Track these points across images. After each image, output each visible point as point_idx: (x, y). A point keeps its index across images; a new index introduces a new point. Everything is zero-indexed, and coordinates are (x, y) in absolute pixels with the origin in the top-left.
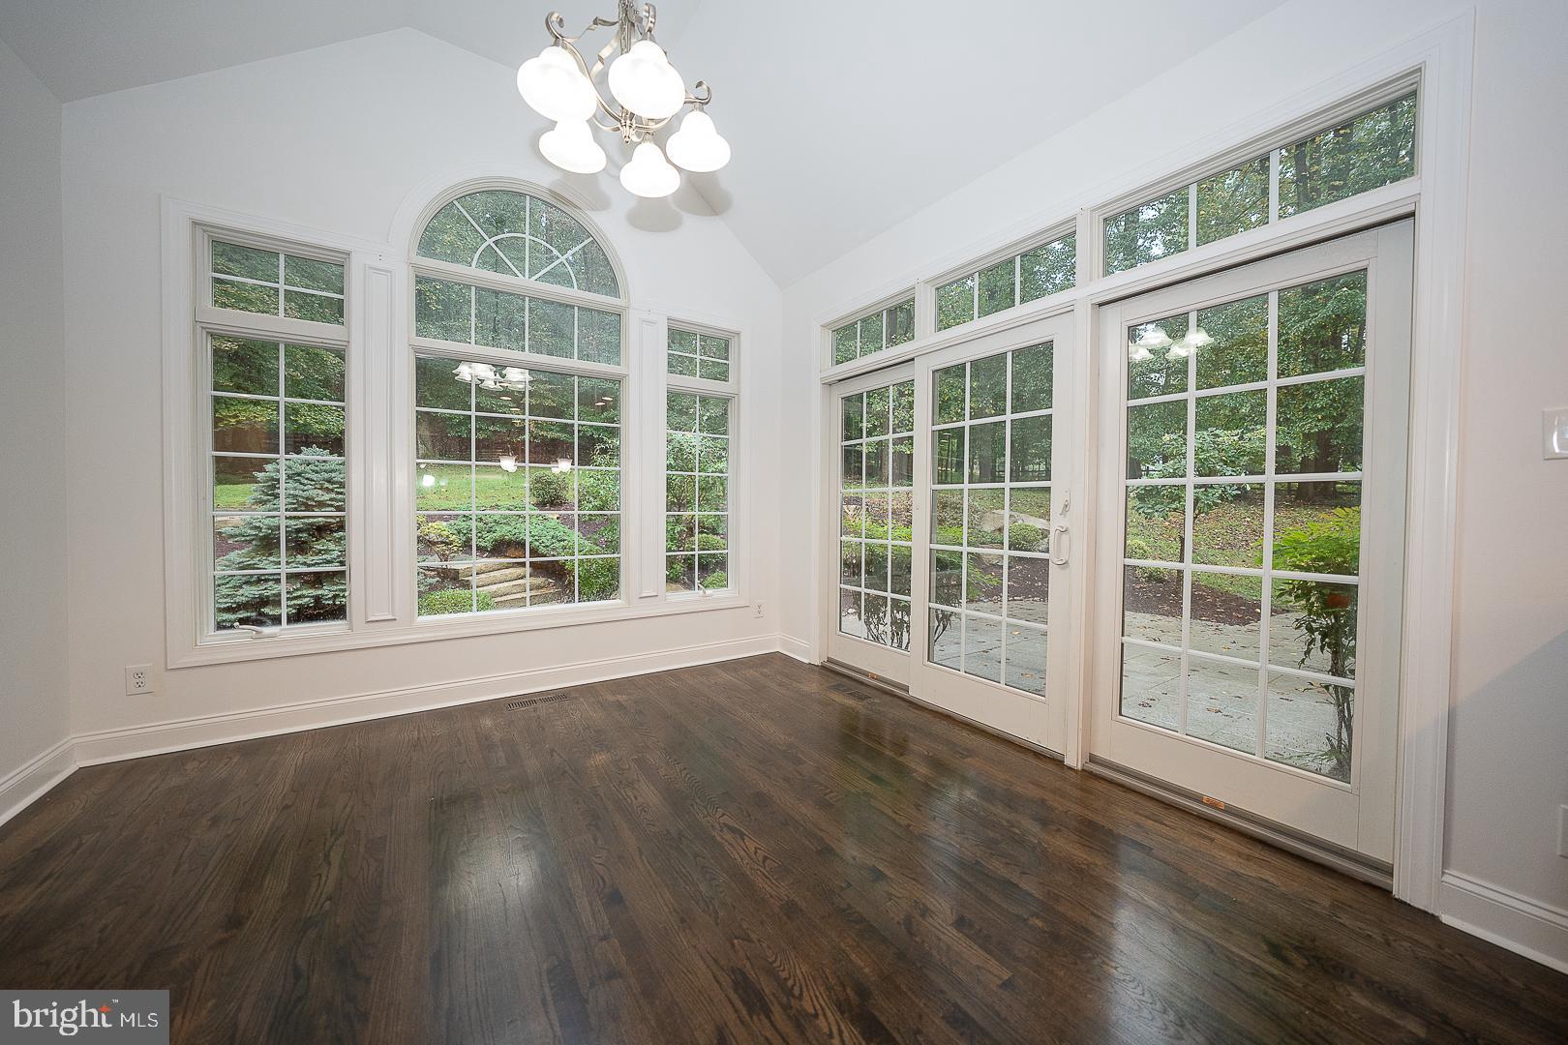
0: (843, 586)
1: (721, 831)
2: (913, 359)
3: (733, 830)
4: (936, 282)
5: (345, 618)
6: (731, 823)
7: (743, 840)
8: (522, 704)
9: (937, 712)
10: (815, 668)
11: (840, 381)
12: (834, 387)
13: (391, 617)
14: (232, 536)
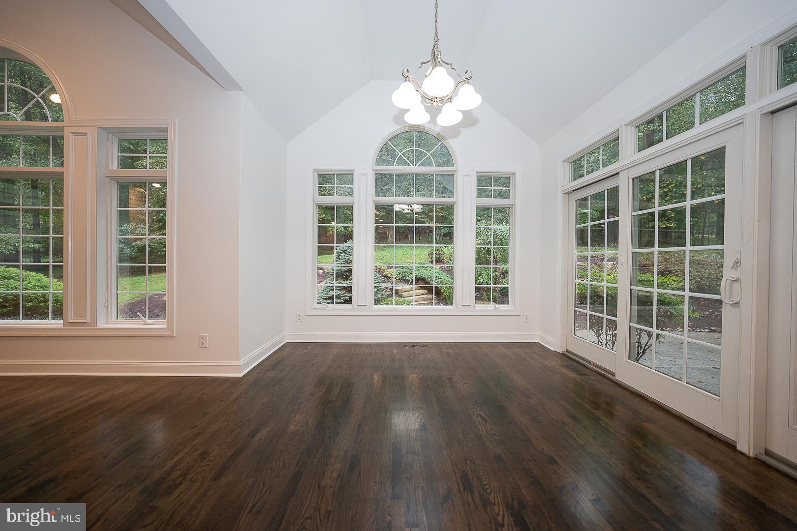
0: (576, 309)
1: (477, 417)
2: (618, 173)
3: (482, 418)
4: (634, 123)
5: (351, 304)
6: (483, 415)
7: (486, 423)
8: (410, 346)
9: (634, 392)
10: (558, 354)
11: (574, 191)
12: (571, 195)
13: (365, 305)
14: (328, 273)
